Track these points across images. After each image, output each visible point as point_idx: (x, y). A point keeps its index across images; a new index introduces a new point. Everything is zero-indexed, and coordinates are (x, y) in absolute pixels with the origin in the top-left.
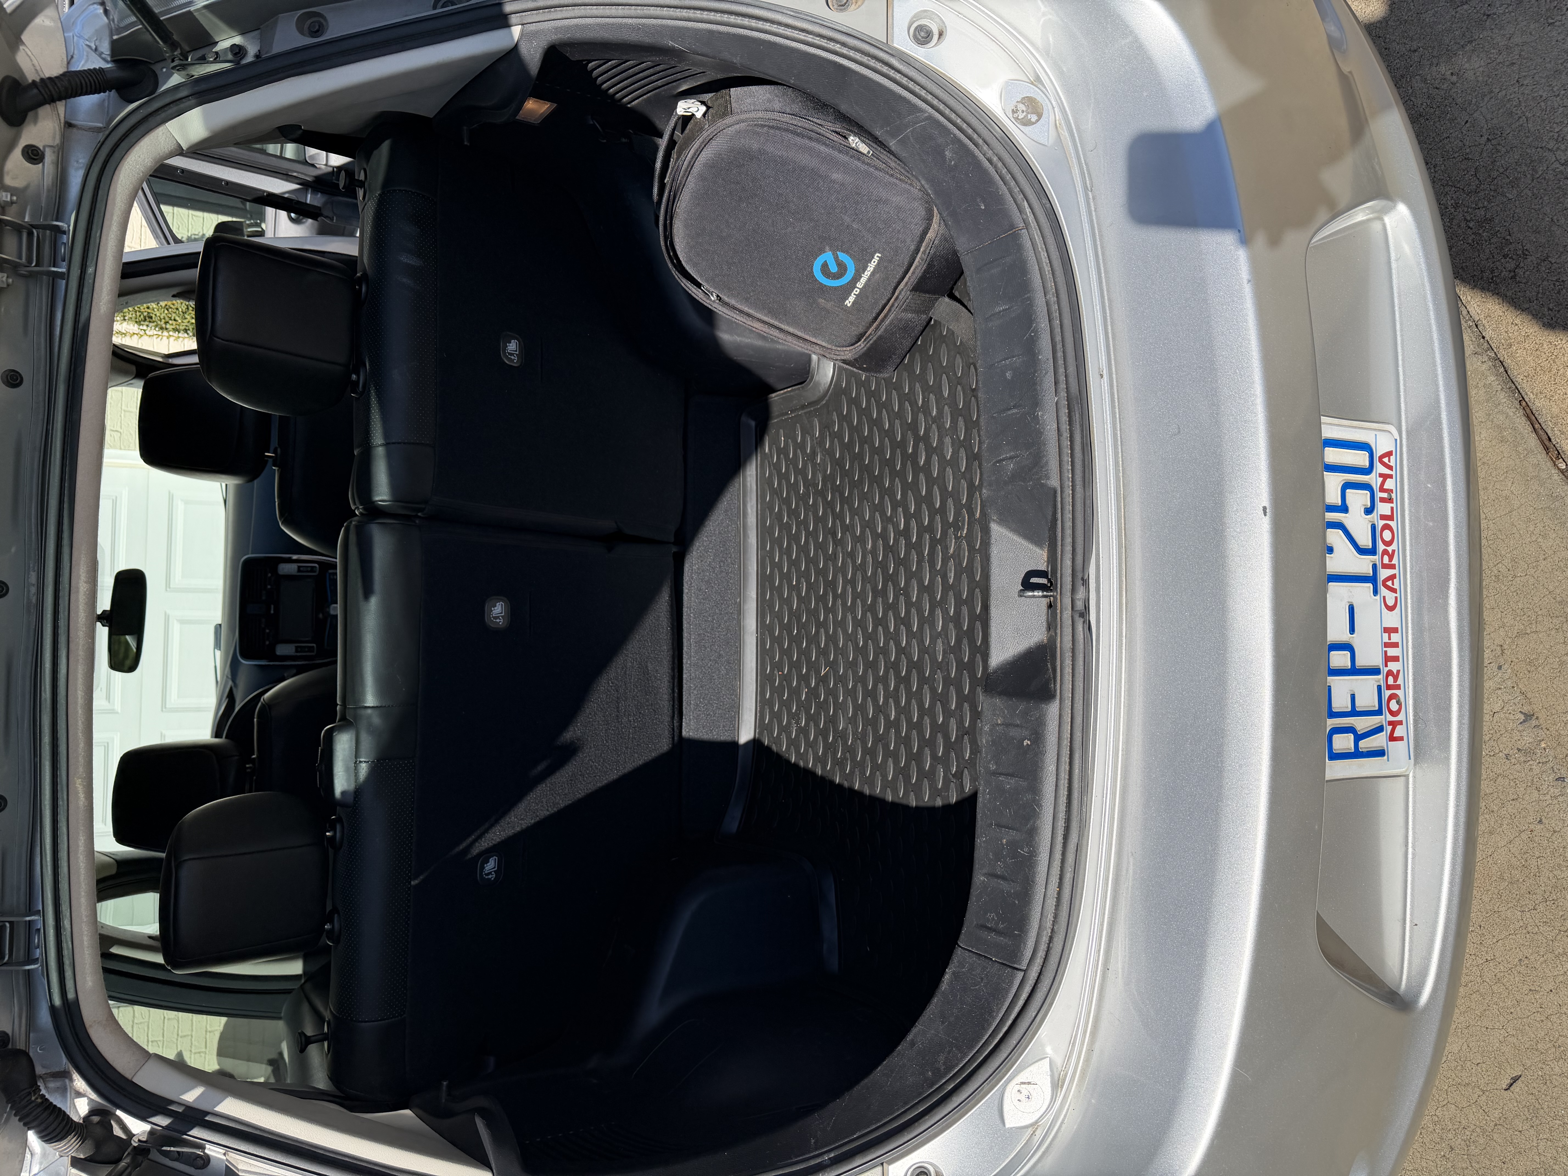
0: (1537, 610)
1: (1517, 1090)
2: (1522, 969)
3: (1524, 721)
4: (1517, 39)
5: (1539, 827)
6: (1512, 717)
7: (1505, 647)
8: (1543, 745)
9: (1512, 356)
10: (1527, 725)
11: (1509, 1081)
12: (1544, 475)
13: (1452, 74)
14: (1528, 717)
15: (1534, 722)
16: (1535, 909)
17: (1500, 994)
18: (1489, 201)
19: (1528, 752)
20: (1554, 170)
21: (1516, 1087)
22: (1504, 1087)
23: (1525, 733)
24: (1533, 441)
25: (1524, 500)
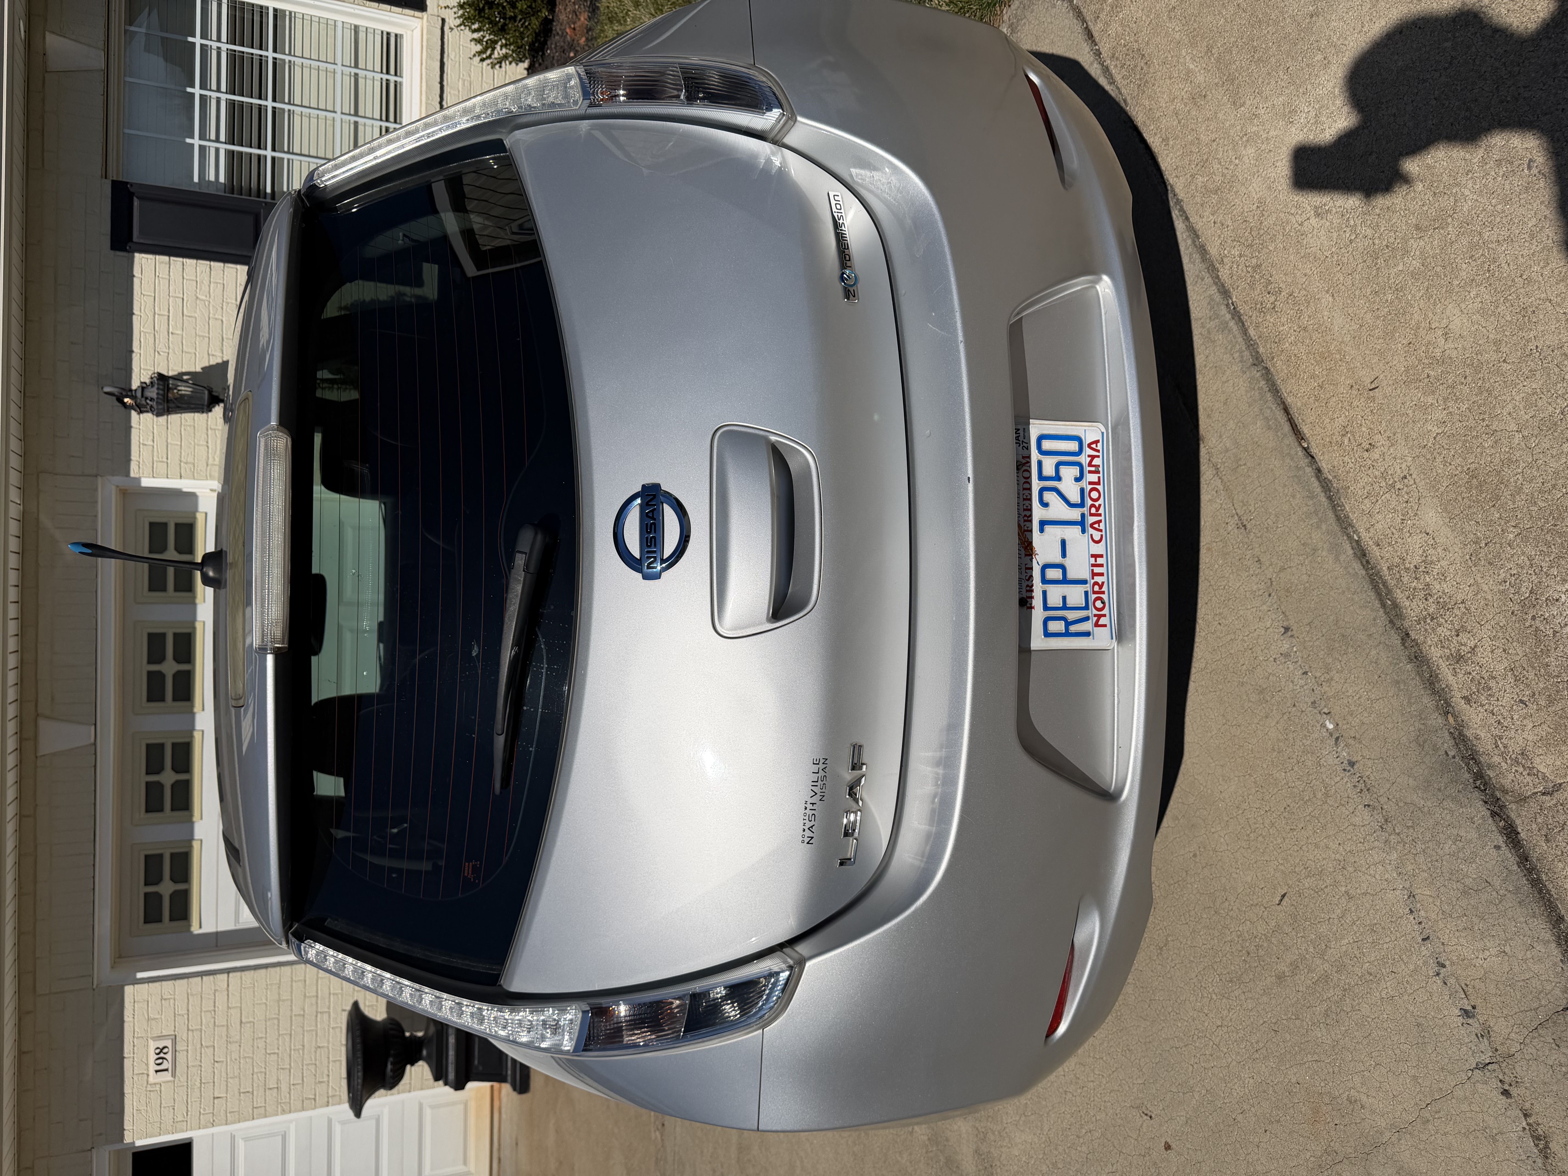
0: (1290, 551)
1: (1285, 903)
2: (1286, 814)
3: (1284, 633)
4: (1272, 133)
5: (1294, 709)
6: (1277, 630)
7: (1273, 579)
8: (1295, 649)
9: (1274, 366)
10: (1285, 635)
11: (1279, 898)
12: (1293, 452)
13: (1236, 158)
14: (1287, 629)
15: (1290, 633)
16: (1293, 770)
17: (1274, 834)
18: (1259, 253)
19: (1286, 655)
20: (1295, 229)
21: (1284, 903)
22: (1277, 902)
23: (1284, 642)
24: (1287, 428)
25: (1281, 472)
